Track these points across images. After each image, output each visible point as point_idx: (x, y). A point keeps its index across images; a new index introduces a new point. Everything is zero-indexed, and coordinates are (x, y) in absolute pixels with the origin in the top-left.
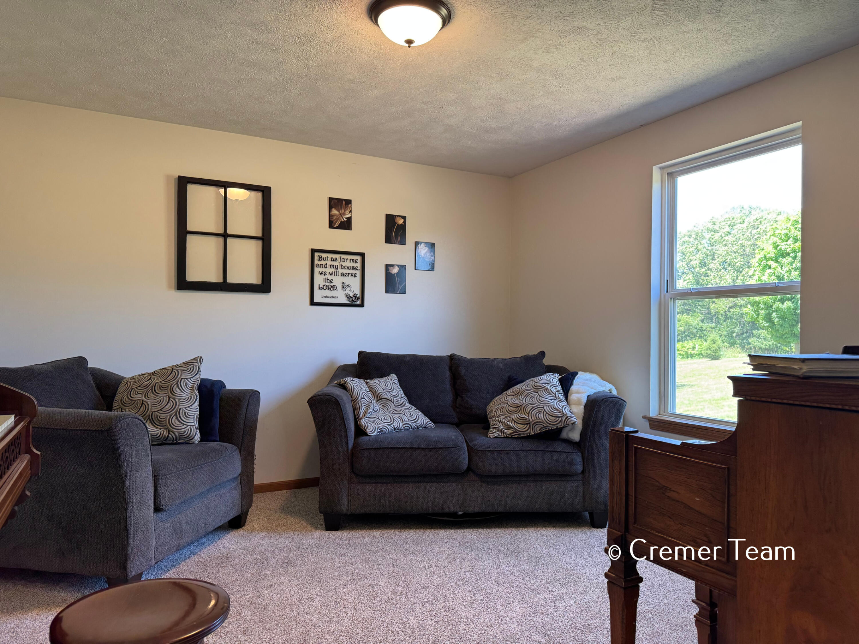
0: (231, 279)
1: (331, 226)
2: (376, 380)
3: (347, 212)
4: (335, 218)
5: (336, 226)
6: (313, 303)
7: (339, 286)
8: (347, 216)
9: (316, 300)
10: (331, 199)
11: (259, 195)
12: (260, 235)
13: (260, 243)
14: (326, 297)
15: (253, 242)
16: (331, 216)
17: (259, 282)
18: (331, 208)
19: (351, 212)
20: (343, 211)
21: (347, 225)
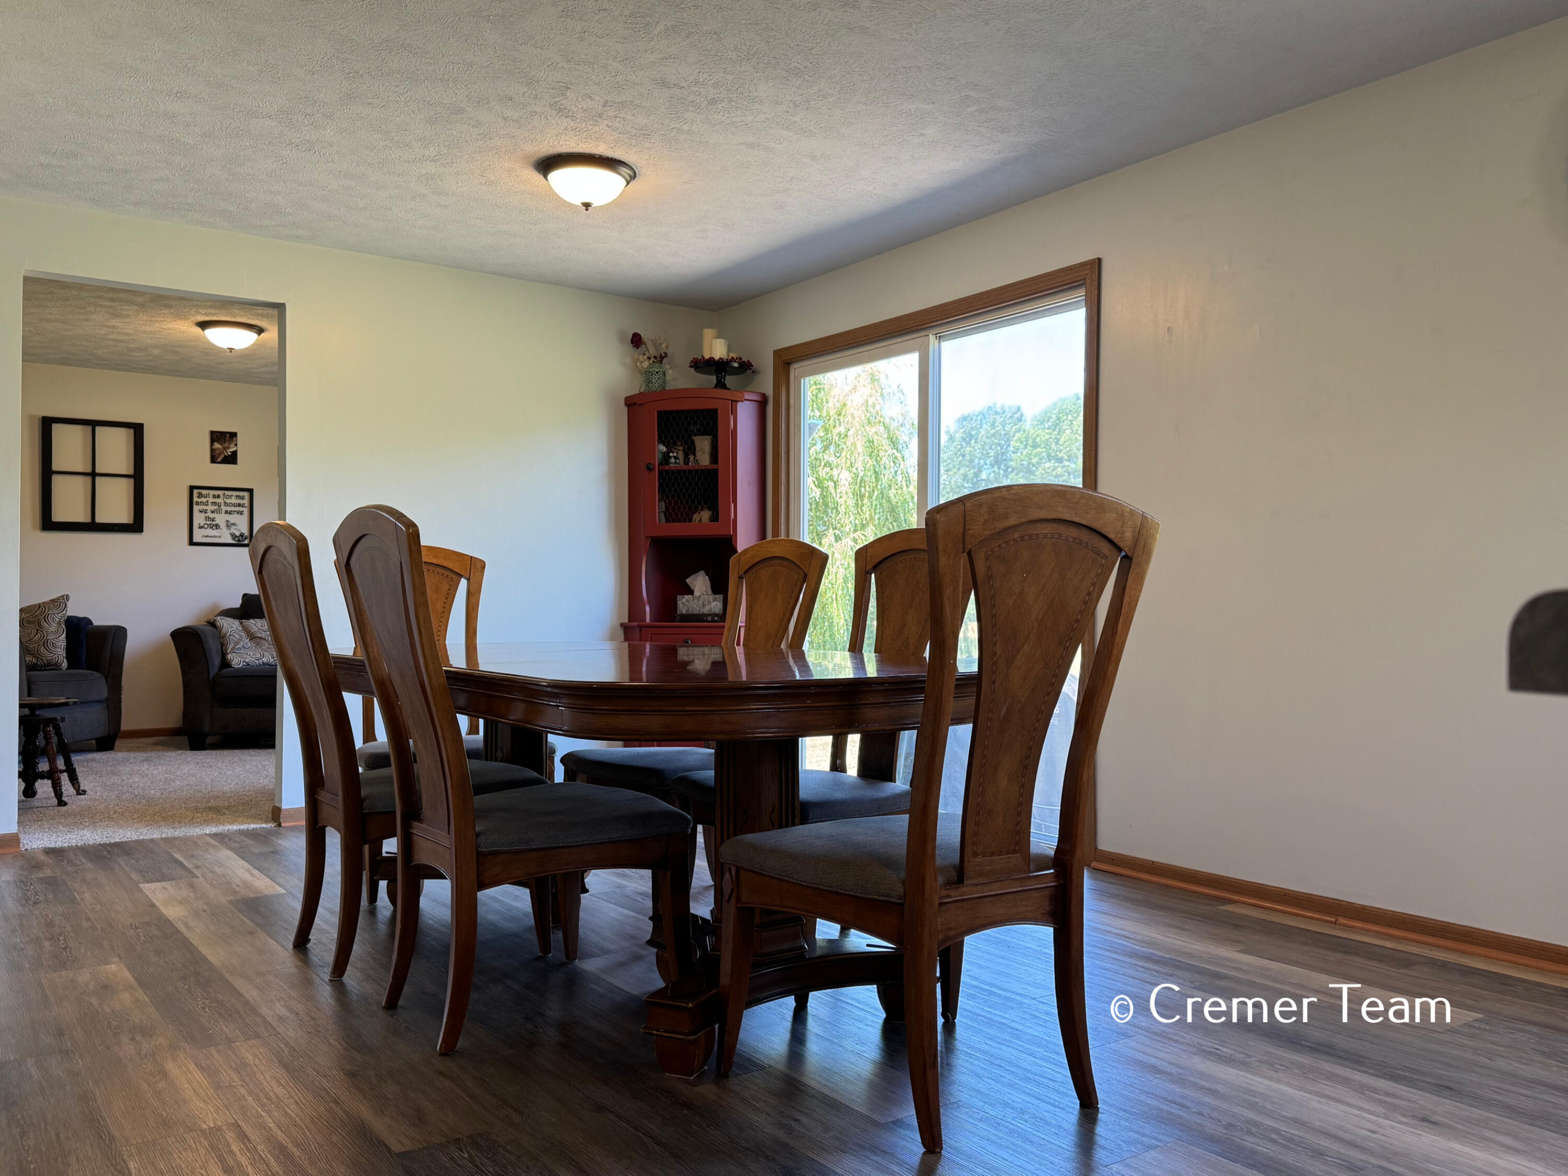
0: (99, 519)
1: (213, 460)
2: (252, 621)
3: (232, 445)
4: (217, 452)
5: (219, 460)
6: (192, 543)
7: (223, 525)
8: (232, 450)
9: (195, 540)
10: (213, 433)
11: (131, 431)
12: (131, 472)
13: (132, 481)
14: (207, 536)
15: (124, 480)
16: (213, 451)
17: (131, 521)
18: (212, 441)
19: (236, 445)
20: (227, 445)
21: (232, 459)
